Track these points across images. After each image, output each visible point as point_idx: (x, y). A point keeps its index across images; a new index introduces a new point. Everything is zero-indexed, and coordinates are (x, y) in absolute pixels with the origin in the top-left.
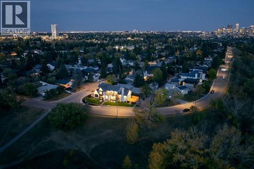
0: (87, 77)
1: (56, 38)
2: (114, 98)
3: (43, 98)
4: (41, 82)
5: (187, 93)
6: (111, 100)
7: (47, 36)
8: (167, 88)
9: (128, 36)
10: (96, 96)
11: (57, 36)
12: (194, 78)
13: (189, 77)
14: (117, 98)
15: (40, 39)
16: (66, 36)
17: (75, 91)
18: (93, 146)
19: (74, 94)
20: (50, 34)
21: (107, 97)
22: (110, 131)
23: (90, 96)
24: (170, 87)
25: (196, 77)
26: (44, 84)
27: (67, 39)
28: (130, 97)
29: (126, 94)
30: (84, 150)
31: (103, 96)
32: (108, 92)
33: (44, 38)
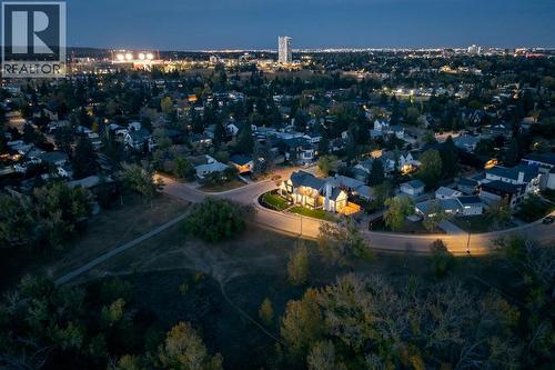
0: (288, 155)
1: (285, 65)
2: (311, 201)
3: (198, 185)
4: (207, 156)
5: (479, 213)
6: (306, 204)
7: (270, 62)
8: (438, 196)
9: (443, 62)
10: (284, 193)
11: (288, 60)
12: (514, 182)
13: (504, 179)
14: (317, 202)
15: (253, 68)
16: (306, 60)
17: (255, 180)
18: (235, 274)
19: (252, 184)
20: (275, 57)
21: (300, 197)
22: (273, 257)
23: (275, 192)
24: (446, 194)
25: (520, 180)
26: (211, 160)
27: (306, 67)
28: (344, 202)
29: (334, 196)
30: (219, 278)
31: (294, 196)
32: (304, 188)
33: (263, 64)
